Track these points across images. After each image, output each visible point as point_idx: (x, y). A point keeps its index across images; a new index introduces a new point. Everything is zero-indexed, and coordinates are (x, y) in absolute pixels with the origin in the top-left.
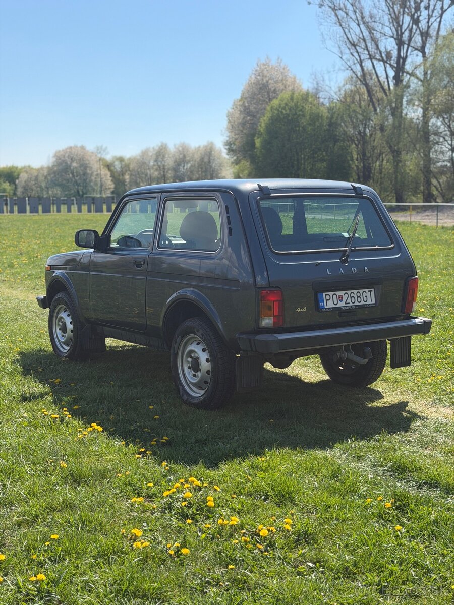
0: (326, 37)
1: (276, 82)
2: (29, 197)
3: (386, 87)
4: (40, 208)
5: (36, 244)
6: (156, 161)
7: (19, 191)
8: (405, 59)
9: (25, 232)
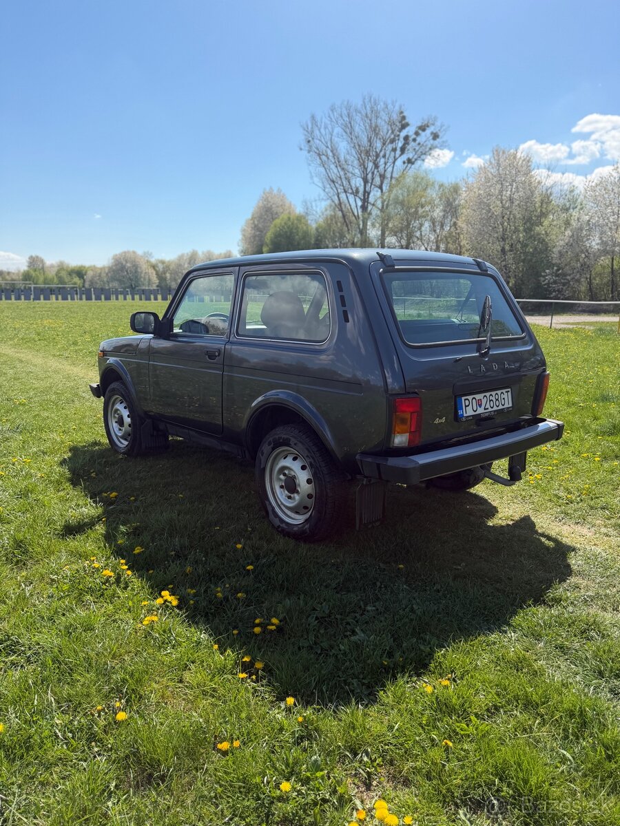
0: (313, 174)
1: (278, 207)
2: (94, 289)
3: (356, 214)
4: (103, 297)
5: (98, 324)
6: (189, 263)
7: (87, 285)
8: (369, 194)
9: (90, 315)
